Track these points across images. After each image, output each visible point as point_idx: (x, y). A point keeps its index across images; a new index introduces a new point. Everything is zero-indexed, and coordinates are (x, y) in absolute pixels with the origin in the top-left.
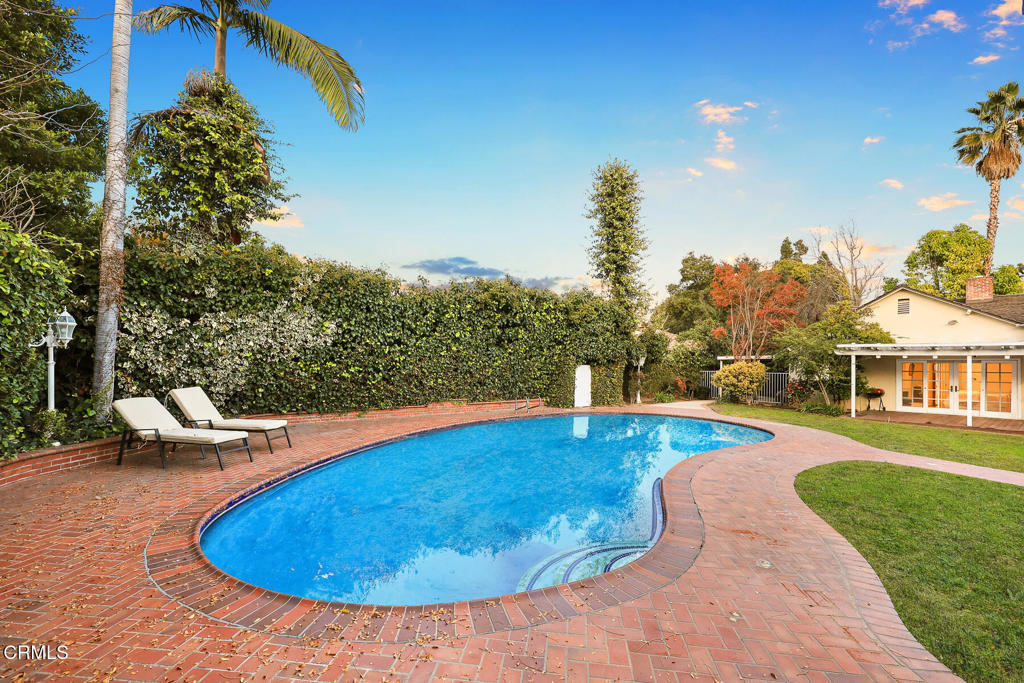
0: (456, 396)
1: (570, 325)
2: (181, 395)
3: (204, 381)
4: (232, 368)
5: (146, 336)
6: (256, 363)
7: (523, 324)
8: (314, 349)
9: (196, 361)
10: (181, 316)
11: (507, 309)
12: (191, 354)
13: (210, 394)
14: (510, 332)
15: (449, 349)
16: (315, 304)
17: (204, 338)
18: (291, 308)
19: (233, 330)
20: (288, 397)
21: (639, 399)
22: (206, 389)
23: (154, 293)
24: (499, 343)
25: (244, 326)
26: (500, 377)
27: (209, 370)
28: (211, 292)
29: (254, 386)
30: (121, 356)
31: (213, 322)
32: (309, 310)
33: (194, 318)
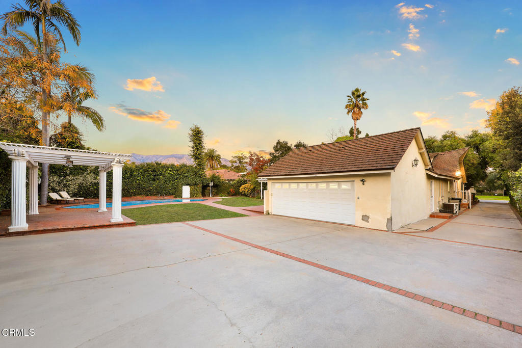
0: (141, 194)
1: (179, 174)
2: (61, 193)
3: (67, 191)
4: (74, 187)
5: (54, 181)
6: (79, 186)
7: (161, 174)
8: (94, 183)
9: (65, 186)
10: (61, 177)
11: (154, 171)
12: (64, 185)
13: (69, 194)
14: (157, 177)
15: (136, 182)
16: (94, 173)
17: (67, 181)
18: (87, 174)
19: (74, 179)
20: (89, 194)
21: (211, 196)
22: (67, 192)
23: (55, 173)
24: (154, 180)
25: (76, 178)
26: (156, 189)
27: (68, 188)
28: (68, 171)
29: (79, 191)
30: (49, 185)
31: (68, 178)
32: (92, 174)
33: (64, 177)
